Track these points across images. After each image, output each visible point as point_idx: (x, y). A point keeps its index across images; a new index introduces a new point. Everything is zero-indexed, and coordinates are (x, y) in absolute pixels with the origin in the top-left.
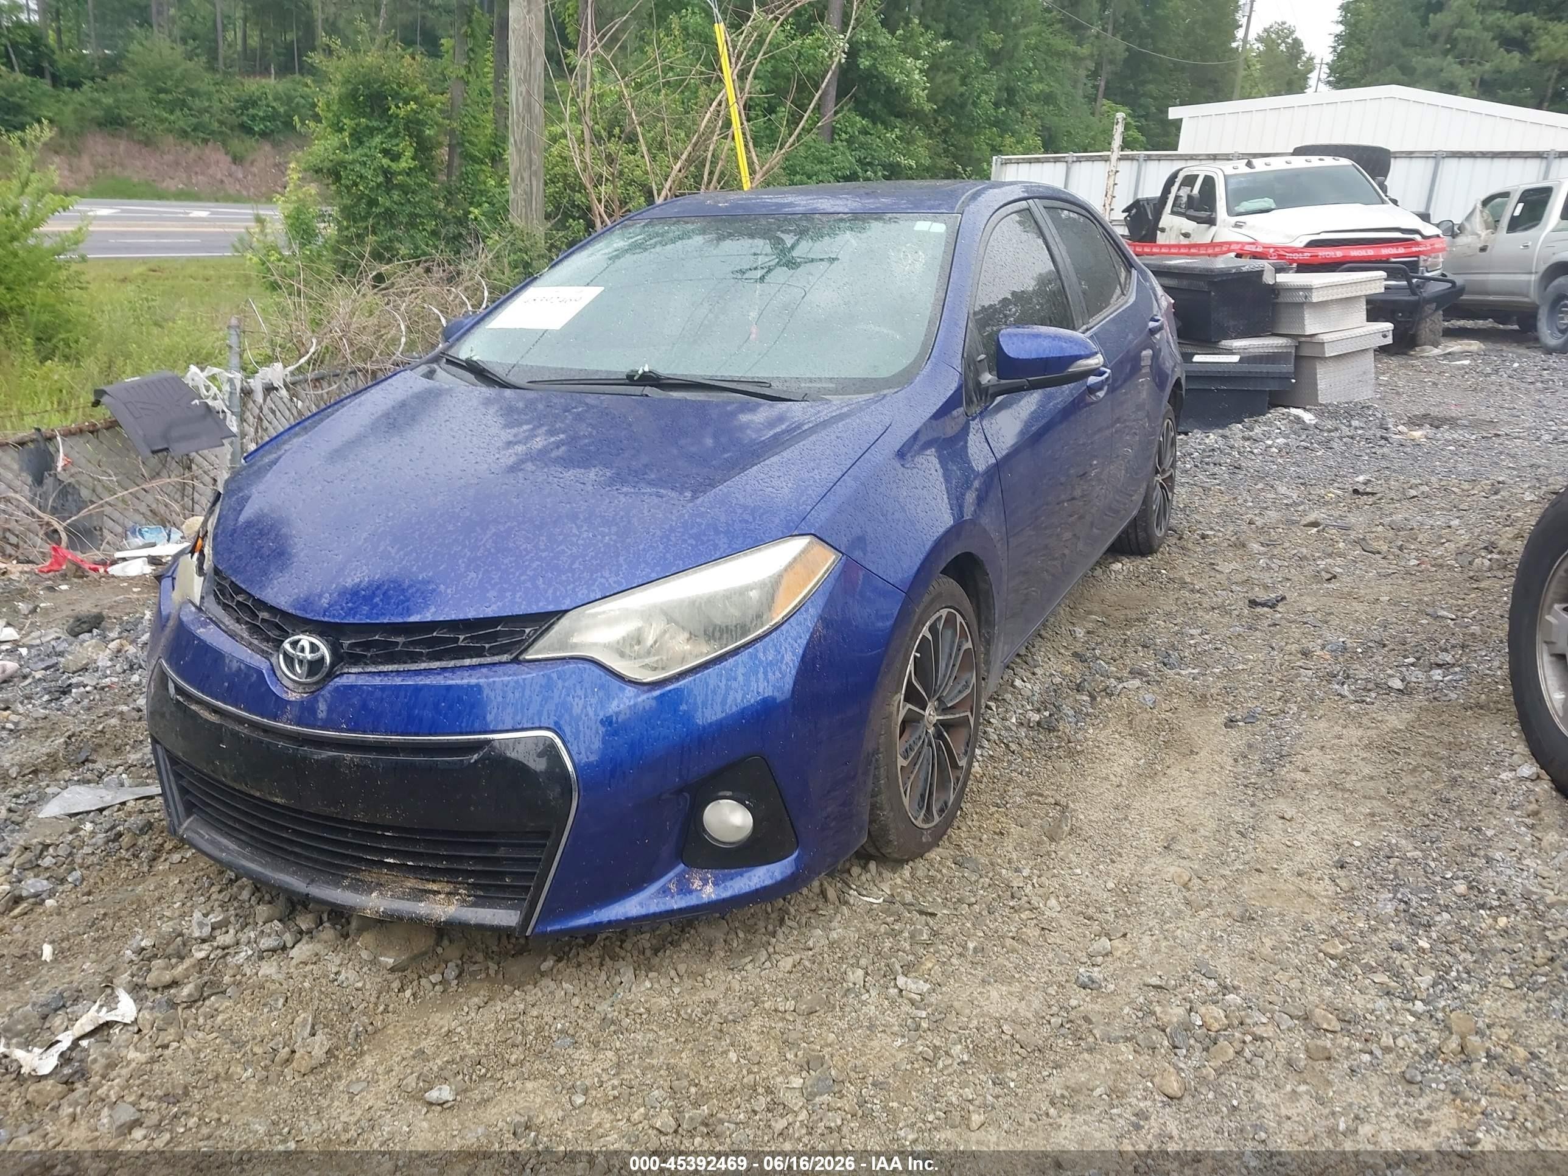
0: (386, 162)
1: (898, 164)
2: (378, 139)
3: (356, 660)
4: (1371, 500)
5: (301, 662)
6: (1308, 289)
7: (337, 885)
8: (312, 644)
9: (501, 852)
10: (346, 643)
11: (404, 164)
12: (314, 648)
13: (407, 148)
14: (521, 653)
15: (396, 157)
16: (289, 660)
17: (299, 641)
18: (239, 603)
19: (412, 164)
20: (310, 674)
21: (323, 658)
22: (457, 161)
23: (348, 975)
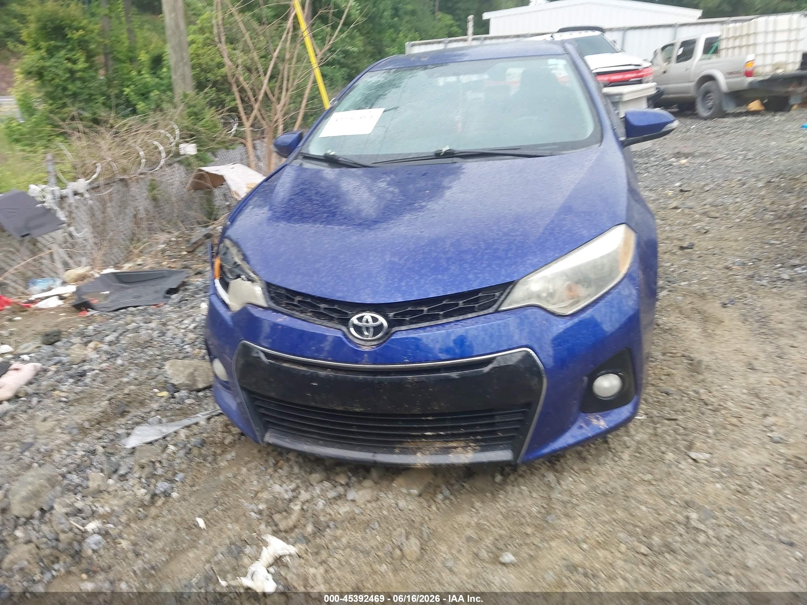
0: (69, 65)
1: (348, 51)
2: (63, 52)
3: (401, 323)
4: (691, 194)
5: (367, 329)
6: (621, 95)
7: (393, 453)
8: (372, 317)
9: (498, 419)
10: (391, 315)
11: (81, 65)
12: (375, 320)
13: (80, 56)
14: (499, 306)
15: (75, 62)
16: (358, 329)
17: (362, 317)
18: (299, 302)
19: (86, 65)
20: (375, 334)
21: (382, 325)
22: (110, 63)
23: (402, 504)
